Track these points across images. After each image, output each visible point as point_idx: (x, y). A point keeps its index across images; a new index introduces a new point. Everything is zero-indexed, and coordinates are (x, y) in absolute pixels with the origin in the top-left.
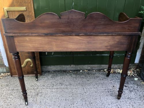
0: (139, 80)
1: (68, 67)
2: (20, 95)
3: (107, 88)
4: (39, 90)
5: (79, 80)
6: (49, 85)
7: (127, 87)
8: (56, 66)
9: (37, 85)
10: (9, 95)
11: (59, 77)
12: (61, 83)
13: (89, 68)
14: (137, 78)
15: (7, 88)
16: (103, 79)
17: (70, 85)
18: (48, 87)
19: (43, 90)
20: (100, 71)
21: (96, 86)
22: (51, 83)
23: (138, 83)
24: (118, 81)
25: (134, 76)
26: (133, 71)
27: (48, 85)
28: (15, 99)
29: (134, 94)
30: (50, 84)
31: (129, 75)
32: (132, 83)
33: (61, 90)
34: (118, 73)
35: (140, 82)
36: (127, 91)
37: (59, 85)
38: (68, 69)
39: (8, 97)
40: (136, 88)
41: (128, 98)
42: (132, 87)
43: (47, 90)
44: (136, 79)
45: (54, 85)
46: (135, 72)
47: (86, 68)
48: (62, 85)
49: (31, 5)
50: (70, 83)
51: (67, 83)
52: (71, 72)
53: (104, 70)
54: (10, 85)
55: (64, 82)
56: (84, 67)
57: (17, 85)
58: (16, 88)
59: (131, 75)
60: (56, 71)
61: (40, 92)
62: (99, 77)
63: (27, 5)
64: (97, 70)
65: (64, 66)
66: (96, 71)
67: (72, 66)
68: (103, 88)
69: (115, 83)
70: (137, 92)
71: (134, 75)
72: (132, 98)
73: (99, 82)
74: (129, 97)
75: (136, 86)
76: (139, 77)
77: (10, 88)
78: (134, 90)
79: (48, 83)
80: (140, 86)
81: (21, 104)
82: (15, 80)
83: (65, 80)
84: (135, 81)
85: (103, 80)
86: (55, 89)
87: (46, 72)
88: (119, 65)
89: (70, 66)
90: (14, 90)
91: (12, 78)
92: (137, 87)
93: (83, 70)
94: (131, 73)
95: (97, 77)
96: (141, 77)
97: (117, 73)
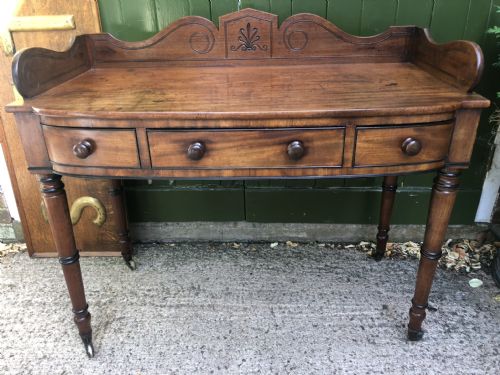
0: (485, 286)
1: (228, 229)
2: (47, 325)
3: (357, 313)
4: (114, 308)
5: (262, 278)
6: (151, 293)
7: (437, 313)
8: (184, 224)
9: (110, 289)
10: (12, 320)
11: (194, 264)
12: (194, 288)
13: (303, 235)
14: (480, 277)
15: (11, 295)
16: (351, 278)
17: (226, 294)
18: (148, 300)
19: (129, 308)
20: (343, 248)
21: (320, 303)
22: (161, 284)
23: (482, 300)
24: (406, 287)
25: (468, 269)
26: (468, 251)
27: (149, 290)
28: (30, 337)
29: (461, 342)
30: (155, 287)
31: (449, 265)
32: (459, 298)
33: (191, 313)
34: (409, 256)
35: (491, 296)
36: (433, 329)
37: (187, 292)
38: (228, 237)
39: (9, 327)
40: (471, 319)
41: (434, 357)
42: (454, 314)
43: (143, 308)
44: (475, 283)
45: (168, 293)
46: (478, 256)
47: (291, 235)
48: (197, 294)
49: (90, 10)
50: (228, 289)
51: (218, 289)
52: (236, 245)
53: (356, 244)
54: (21, 285)
55: (207, 284)
56: (286, 232)
57: (46, 286)
58: (39, 300)
59: (457, 268)
60: (185, 242)
61: (118, 315)
62: (336, 267)
63: (75, 7)
64: (331, 243)
65: (211, 226)
66: (326, 246)
67: (242, 225)
68: (344, 310)
69: (392, 294)
70: (473, 333)
71: (471, 269)
72: (450, 357)
73: (334, 288)
74: (440, 351)
75: (471, 311)
76: (490, 277)
77: (21, 296)
78: (463, 324)
79: (152, 285)
80: (488, 310)
81: (45, 357)
82: (42, 268)
83: (212, 275)
84: (470, 290)
85: (349, 280)
86: (171, 306)
87: (148, 244)
88: (415, 226)
89: (235, 225)
90: (31, 305)
91: (31, 261)
92: (475, 314)
93: (279, 243)
94: (457, 261)
95: (329, 269)
96: (495, 277)
97: (405, 259)
